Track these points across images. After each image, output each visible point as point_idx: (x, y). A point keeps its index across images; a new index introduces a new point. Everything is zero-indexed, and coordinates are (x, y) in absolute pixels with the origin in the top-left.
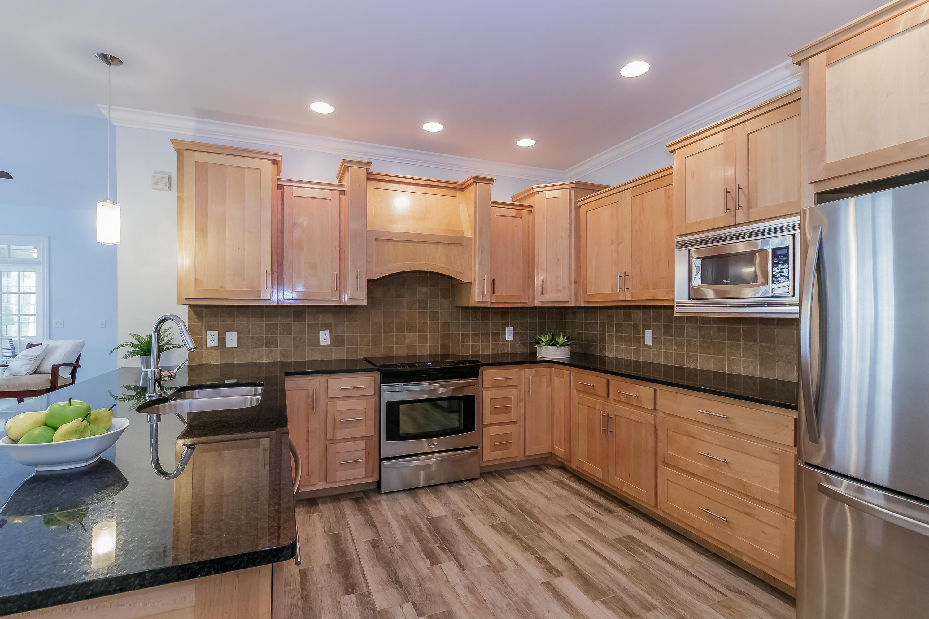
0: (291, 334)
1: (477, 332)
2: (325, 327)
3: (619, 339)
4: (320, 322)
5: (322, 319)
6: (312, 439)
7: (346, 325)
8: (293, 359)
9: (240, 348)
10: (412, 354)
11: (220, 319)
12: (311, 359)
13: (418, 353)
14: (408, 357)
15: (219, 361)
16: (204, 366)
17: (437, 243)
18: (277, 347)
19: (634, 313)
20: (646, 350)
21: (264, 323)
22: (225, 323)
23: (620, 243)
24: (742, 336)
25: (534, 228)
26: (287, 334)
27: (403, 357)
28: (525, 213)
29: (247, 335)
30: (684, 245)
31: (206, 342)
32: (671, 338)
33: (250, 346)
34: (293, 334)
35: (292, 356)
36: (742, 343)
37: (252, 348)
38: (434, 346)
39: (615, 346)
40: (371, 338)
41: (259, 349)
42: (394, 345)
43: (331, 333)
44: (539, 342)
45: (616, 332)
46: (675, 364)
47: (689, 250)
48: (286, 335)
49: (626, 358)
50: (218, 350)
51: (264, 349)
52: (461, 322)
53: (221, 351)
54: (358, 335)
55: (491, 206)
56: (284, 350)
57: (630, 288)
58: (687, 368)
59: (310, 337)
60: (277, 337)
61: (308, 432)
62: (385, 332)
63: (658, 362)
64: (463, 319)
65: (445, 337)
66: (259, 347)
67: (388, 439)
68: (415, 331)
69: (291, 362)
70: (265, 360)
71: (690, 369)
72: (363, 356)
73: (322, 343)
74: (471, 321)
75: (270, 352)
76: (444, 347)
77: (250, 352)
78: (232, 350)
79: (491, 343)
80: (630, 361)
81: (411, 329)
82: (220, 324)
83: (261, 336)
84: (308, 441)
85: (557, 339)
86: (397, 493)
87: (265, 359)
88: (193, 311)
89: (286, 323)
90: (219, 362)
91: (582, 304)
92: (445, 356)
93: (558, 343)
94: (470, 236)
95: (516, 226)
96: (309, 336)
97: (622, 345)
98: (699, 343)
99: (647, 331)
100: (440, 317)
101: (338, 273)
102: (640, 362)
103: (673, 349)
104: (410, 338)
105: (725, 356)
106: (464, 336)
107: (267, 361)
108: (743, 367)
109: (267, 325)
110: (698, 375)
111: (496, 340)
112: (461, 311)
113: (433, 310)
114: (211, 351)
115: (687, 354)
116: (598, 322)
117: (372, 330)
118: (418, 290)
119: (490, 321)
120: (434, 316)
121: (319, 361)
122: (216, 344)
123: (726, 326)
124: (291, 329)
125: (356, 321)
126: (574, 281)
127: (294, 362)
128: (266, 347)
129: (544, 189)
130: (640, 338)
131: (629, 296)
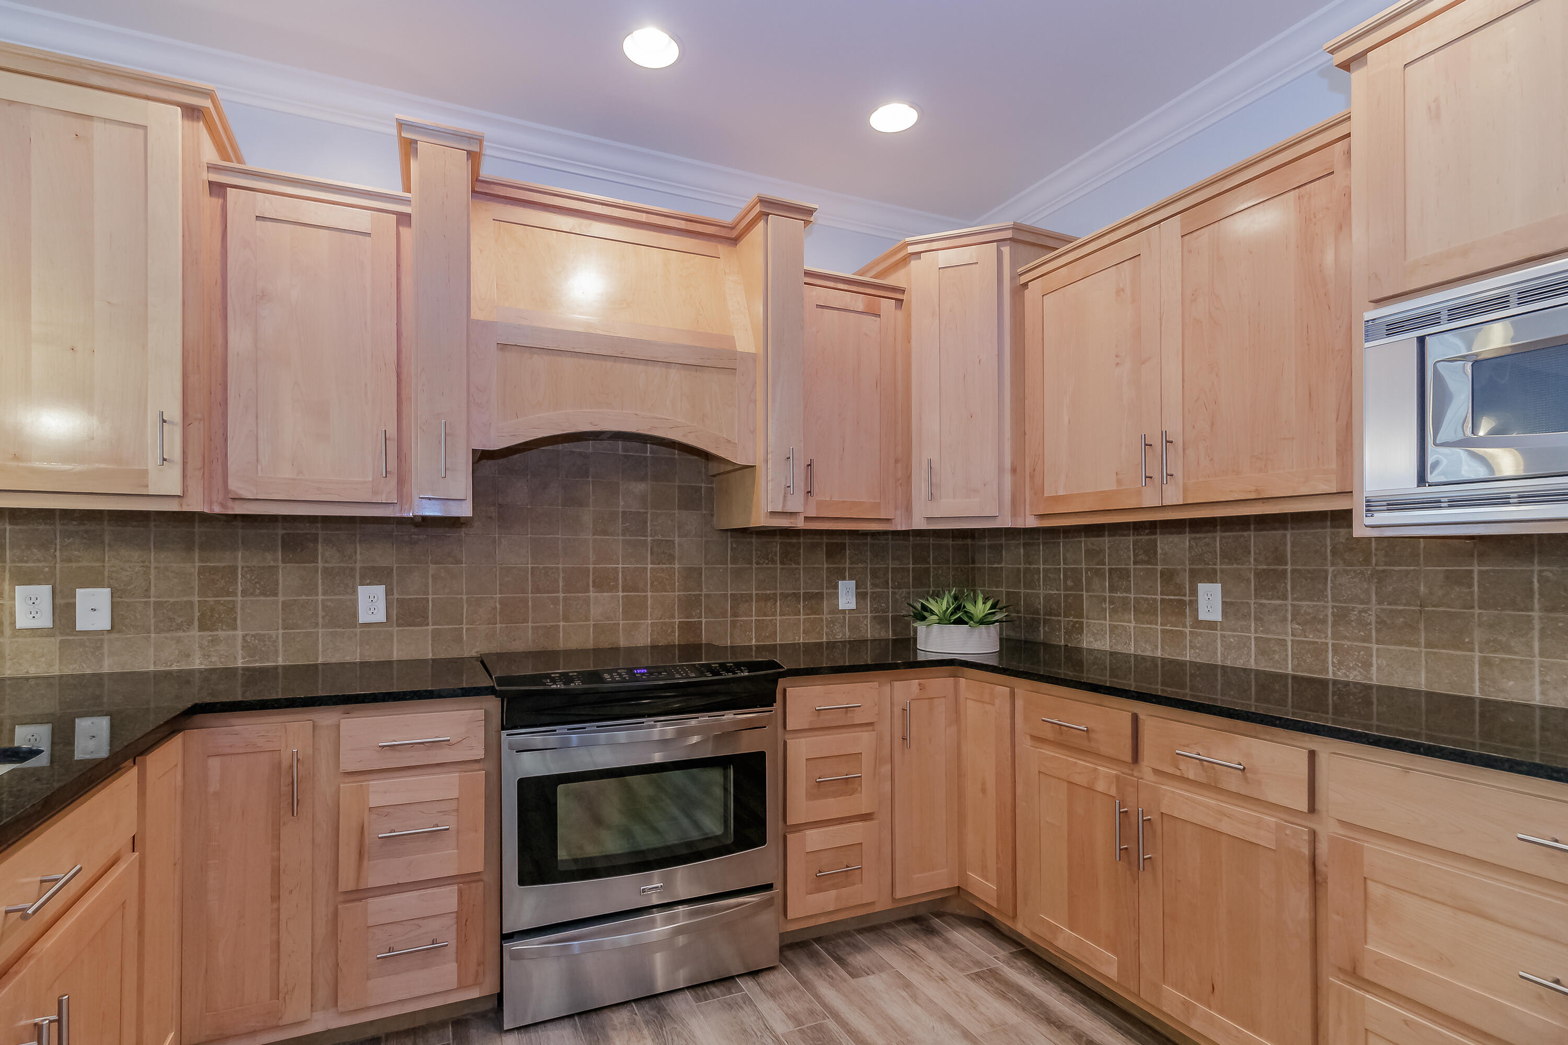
0: (276, 595)
1: (768, 592)
2: (374, 576)
3: (1121, 607)
4: (358, 565)
5: (362, 555)
6: (291, 892)
7: (430, 573)
8: (280, 659)
9: (120, 631)
10: (607, 646)
11: (58, 553)
12: (334, 660)
13: (623, 643)
14: (597, 651)
15: (57, 667)
16: (9, 682)
17: (664, 361)
18: (235, 629)
20: (1200, 635)
21: (193, 566)
22: (74, 565)
24: (1537, 596)
25: (909, 342)
26: (263, 594)
27: (584, 652)
28: (887, 306)
29: (145, 597)
30: (1395, 326)
31: (13, 614)
32: (1280, 602)
33: (152, 628)
34: (280, 594)
35: (277, 651)
36: (1536, 614)
37: (159, 631)
38: (664, 623)
39: (1108, 623)
40: (498, 606)
41: (181, 634)
42: (562, 624)
43: (388, 593)
44: (922, 615)
45: (1111, 591)
46: (1293, 670)
47: (1421, 339)
48: (262, 598)
49: (1139, 652)
50: (53, 639)
51: (195, 632)
52: (730, 566)
53: (61, 641)
54: (465, 597)
55: (805, 283)
56: (253, 636)
57: (1180, 473)
58: (1335, 682)
59: (329, 604)
60: (234, 601)
61: (276, 873)
62: (537, 590)
63: (1239, 664)
64: (734, 560)
65: (690, 604)
66: (179, 628)
67: (523, 880)
68: (614, 588)
69: (276, 668)
70: (197, 663)
71: (1347, 684)
72: (476, 650)
73: (363, 618)
74: (755, 566)
75: (214, 641)
76: (690, 628)
77: (152, 641)
78: (96, 638)
79: (802, 617)
80: (1154, 659)
81: (604, 582)
82: (58, 566)
83: (185, 599)
84: (276, 898)
85: (970, 607)
86: (549, 1026)
87: (198, 661)
89: (262, 565)
90: (55, 671)
91: (1029, 521)
92: (691, 650)
93: (971, 619)
94: (752, 349)
95: (866, 334)
96: (328, 600)
97: (1130, 622)
98: (1378, 616)
99: (1203, 588)
100: (677, 554)
101: (392, 432)
102: (1182, 664)
103: (1288, 632)
104: (603, 605)
105: (1472, 650)
106: (737, 600)
107: (203, 667)
108: (1542, 682)
110: (1375, 700)
111: (815, 610)
112: (729, 541)
113: (660, 537)
114: (29, 640)
115: (1333, 644)
116: (1062, 566)
117: (500, 585)
118: (621, 487)
119: (802, 566)
120: (664, 552)
121: (355, 663)
122: (45, 620)
124: (277, 581)
125: (458, 562)
126: (1008, 464)
127: (284, 667)
128: (202, 628)
129: (935, 245)
130: (1182, 602)
131: (1171, 495)
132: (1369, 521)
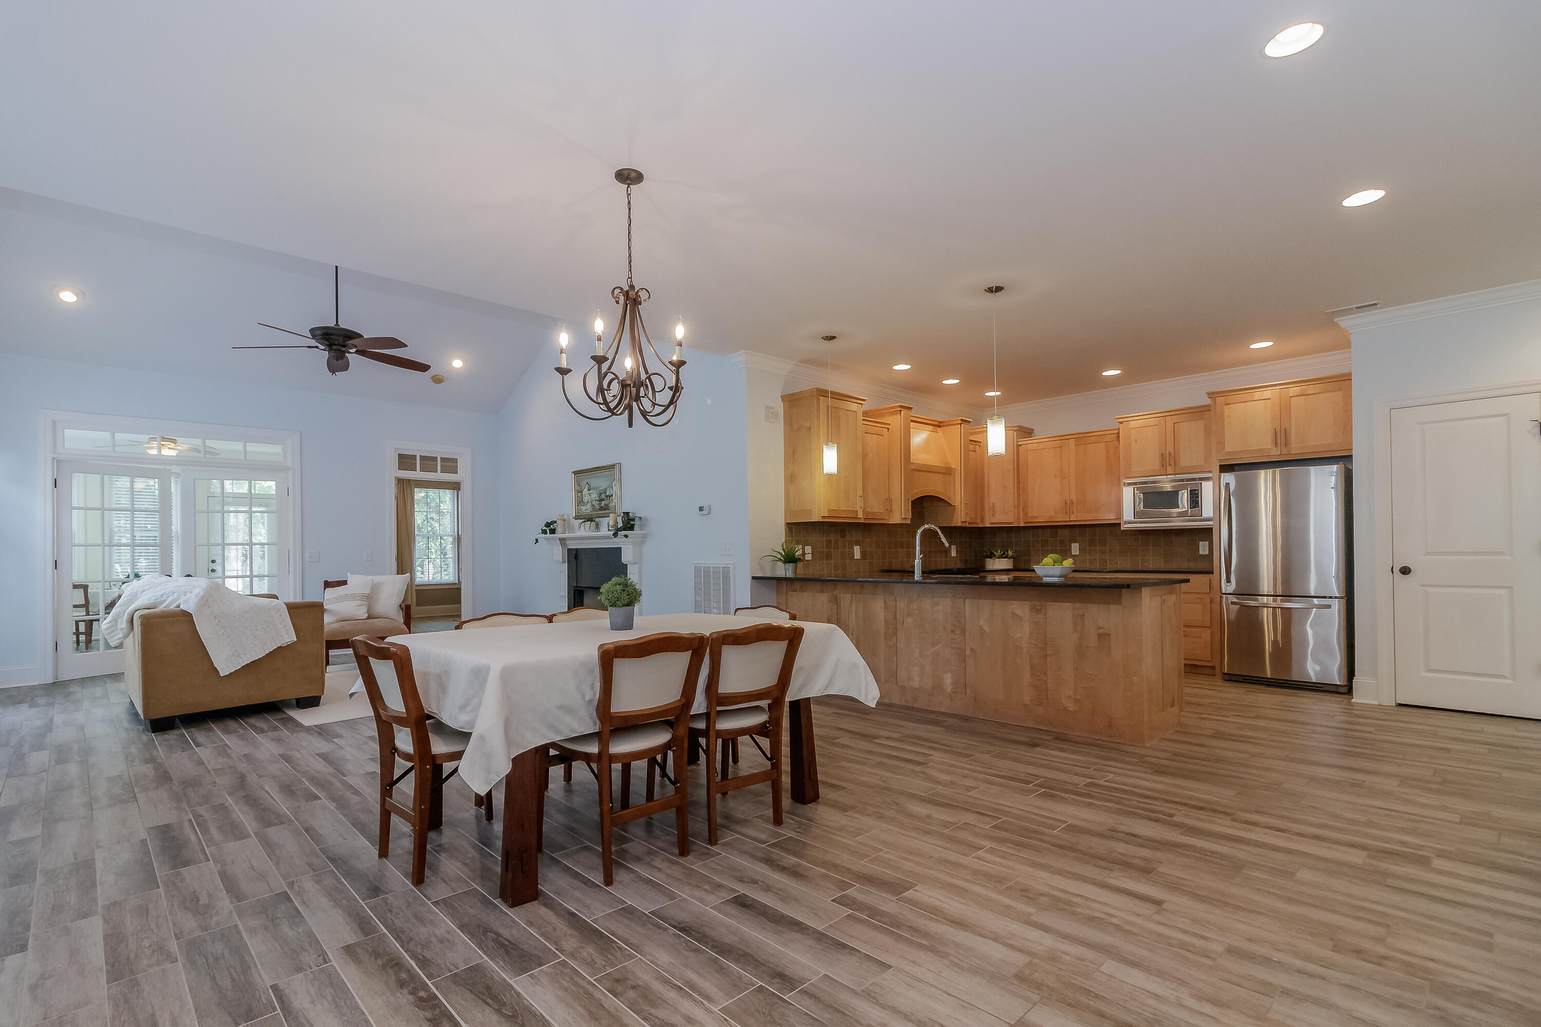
0: (839, 549)
1: (936, 550)
2: (857, 543)
4: (854, 539)
5: (856, 536)
9: (813, 559)
11: (802, 534)
12: (851, 572)
17: (938, 473)
18: (832, 559)
19: (1060, 532)
21: (827, 540)
23: (1064, 479)
28: (977, 447)
29: (816, 549)
30: (1129, 484)
32: (1096, 548)
33: (817, 558)
35: (840, 568)
36: (1151, 546)
37: (819, 560)
40: (880, 553)
42: (893, 560)
43: (860, 547)
44: (991, 556)
45: (1042, 547)
47: (1134, 488)
48: (836, 550)
56: (836, 562)
57: (1075, 511)
60: (832, 551)
62: (888, 547)
66: (822, 560)
73: (856, 557)
77: (818, 563)
78: (809, 561)
82: (803, 538)
83: (823, 550)
88: (788, 526)
89: (836, 537)
91: (1022, 525)
94: (955, 467)
96: (849, 551)
98: (1119, 550)
99: (1074, 545)
101: (888, 497)
103: (1098, 556)
115: (1109, 558)
117: (881, 546)
123: (1140, 537)
124: (839, 544)
125: (873, 538)
126: (1016, 505)
127: (841, 573)
128: (826, 560)
130: (1067, 549)
131: (1073, 518)
132: (1124, 526)
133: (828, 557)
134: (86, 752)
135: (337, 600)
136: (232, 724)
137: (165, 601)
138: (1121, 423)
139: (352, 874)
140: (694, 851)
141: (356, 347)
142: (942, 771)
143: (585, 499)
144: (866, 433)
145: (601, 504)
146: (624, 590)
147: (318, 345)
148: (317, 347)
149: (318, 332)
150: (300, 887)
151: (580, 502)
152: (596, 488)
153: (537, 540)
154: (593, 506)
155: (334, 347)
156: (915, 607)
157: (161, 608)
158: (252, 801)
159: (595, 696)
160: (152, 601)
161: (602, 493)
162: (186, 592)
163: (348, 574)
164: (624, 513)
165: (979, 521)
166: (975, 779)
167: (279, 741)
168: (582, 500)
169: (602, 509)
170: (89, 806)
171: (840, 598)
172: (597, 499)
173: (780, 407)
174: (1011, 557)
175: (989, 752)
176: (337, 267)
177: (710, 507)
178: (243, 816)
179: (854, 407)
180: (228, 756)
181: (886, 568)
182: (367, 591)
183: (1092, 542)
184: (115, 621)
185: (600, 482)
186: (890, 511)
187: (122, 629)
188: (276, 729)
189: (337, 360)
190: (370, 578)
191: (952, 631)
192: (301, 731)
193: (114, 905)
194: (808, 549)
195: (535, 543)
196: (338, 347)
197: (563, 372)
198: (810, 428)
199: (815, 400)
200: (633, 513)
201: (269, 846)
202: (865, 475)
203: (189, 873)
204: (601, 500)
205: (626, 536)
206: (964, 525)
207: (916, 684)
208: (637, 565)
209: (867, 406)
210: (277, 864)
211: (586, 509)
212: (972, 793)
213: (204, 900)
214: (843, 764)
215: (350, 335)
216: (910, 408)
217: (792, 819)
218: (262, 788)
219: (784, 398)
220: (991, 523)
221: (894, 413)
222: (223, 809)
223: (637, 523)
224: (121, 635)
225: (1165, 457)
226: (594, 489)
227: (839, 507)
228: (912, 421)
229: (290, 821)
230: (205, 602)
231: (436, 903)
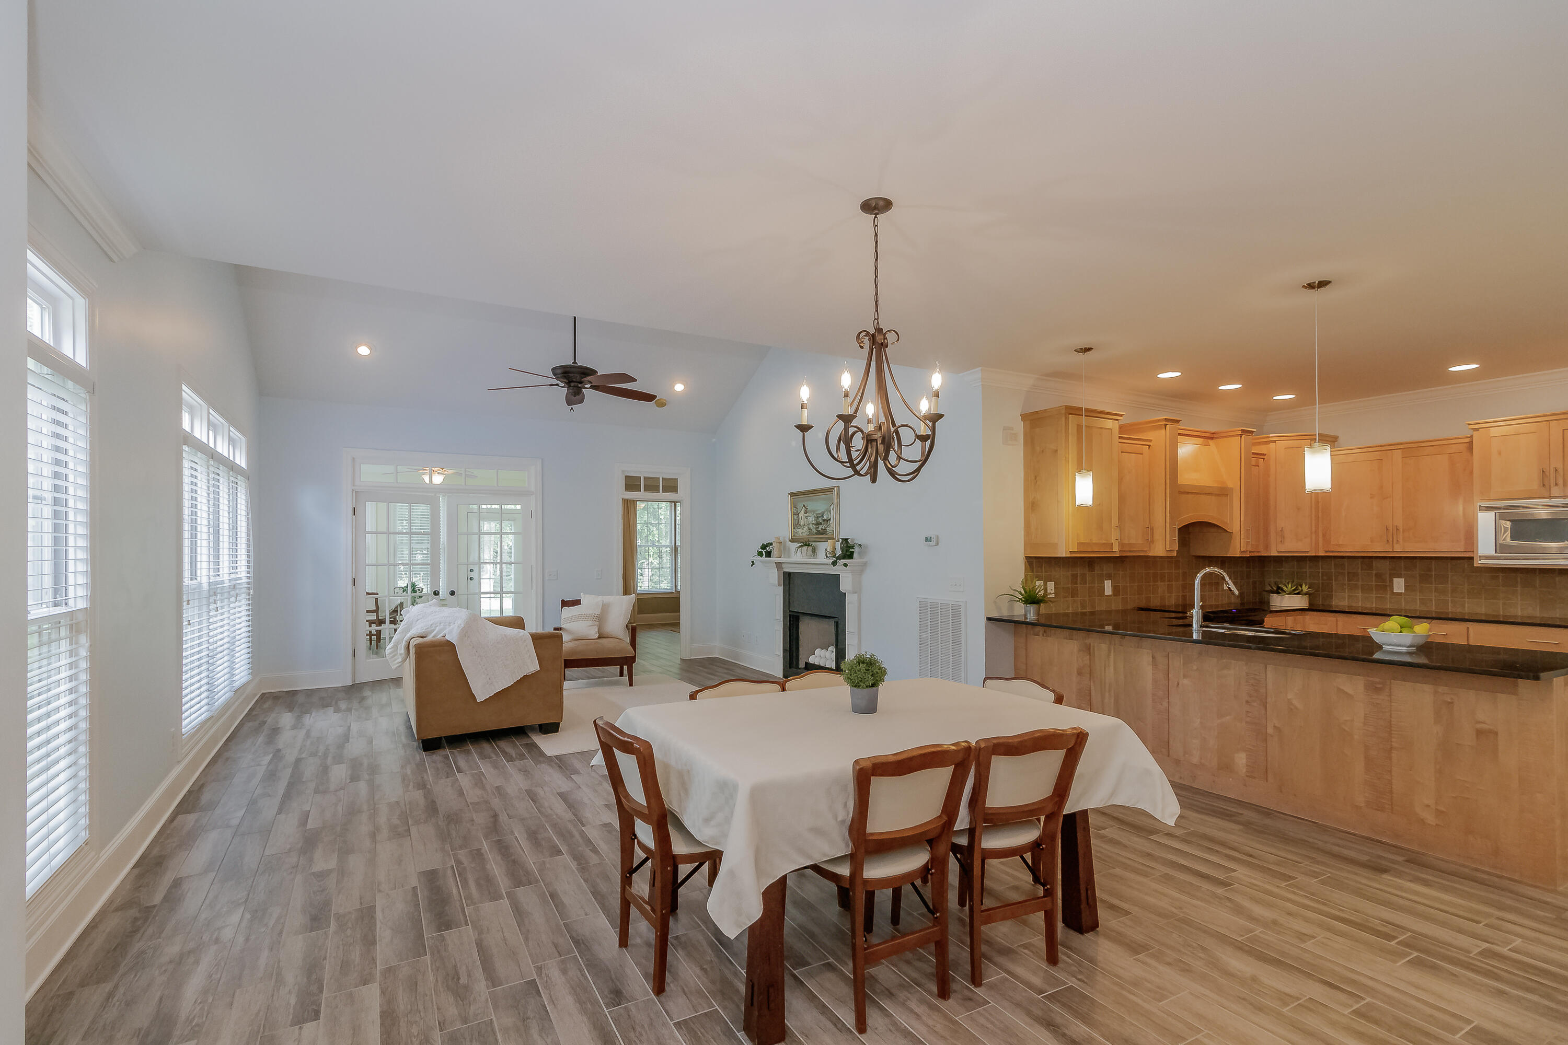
2: (1109, 577)
3: (1354, 587)
4: (1105, 573)
5: (1107, 568)
7: (1121, 576)
8: (1088, 609)
9: (1058, 598)
11: (1043, 570)
17: (1212, 494)
18: (1078, 598)
19: (1375, 563)
20: (1395, 598)
21: (1069, 574)
22: (1048, 574)
23: (1385, 499)
25: (1269, 477)
26: (1084, 584)
28: (1261, 461)
29: (1060, 585)
30: (1488, 509)
32: (1431, 585)
35: (1087, 606)
36: (1519, 589)
37: (1063, 598)
40: (1136, 587)
41: (1066, 600)
42: (1152, 595)
43: (1112, 582)
44: (1279, 591)
45: (1348, 581)
47: (1496, 513)
51: (1070, 599)
54: (1128, 584)
56: (1083, 599)
57: (1400, 541)
59: (1099, 588)
60: (1078, 586)
62: (1146, 581)
65: (1184, 586)
66: (1067, 598)
68: (1165, 581)
70: (1071, 610)
72: (1132, 605)
73: (1106, 593)
75: (1074, 602)
76: (1185, 596)
77: (1062, 602)
78: (1052, 599)
81: (1162, 578)
82: (1044, 574)
83: (1068, 585)
88: (1028, 562)
89: (1083, 574)
91: (1321, 554)
94: (1232, 486)
96: (1098, 586)
99: (1396, 580)
101: (1148, 525)
104: (1162, 587)
108: (1521, 609)
109: (1072, 575)
111: (1217, 590)
116: (1320, 570)
117: (1136, 579)
123: (1501, 574)
124: (1087, 582)
125: (1127, 570)
126: (1314, 529)
127: (1089, 612)
128: (1072, 597)
129: (1282, 438)
130: (1386, 586)
131: (1397, 548)
132: (1480, 562)
133: (1074, 594)
134: (374, 769)
135: (572, 619)
136: (486, 747)
137: (434, 630)
138: (1477, 430)
139: (594, 965)
140: (955, 991)
141: (591, 382)
142: (1257, 901)
143: (802, 523)
144: (1122, 452)
145: (818, 528)
146: (868, 670)
147: (559, 382)
148: (557, 385)
149: (559, 371)
150: (547, 976)
151: (796, 525)
152: (813, 511)
153: (753, 562)
154: (810, 529)
155: (572, 384)
156: (1195, 667)
157: (430, 638)
158: (504, 849)
159: (848, 815)
160: (423, 630)
161: (820, 517)
162: (450, 623)
163: (582, 593)
164: (842, 539)
165: (1261, 548)
166: (1306, 920)
167: (525, 772)
168: (798, 522)
169: (819, 533)
170: (373, 836)
171: (1094, 647)
172: (813, 522)
173: (1019, 427)
174: (1306, 594)
175: (1315, 875)
176: (575, 318)
177: (938, 538)
178: (496, 868)
179: (1110, 424)
180: (483, 788)
181: (1143, 604)
182: (598, 612)
183: (1425, 578)
184: (396, 647)
185: (818, 506)
186: (1151, 541)
187: (401, 654)
188: (522, 757)
189: (575, 396)
190: (600, 598)
191: (1247, 702)
192: (544, 762)
193: (390, 971)
194: (1051, 586)
195: (752, 566)
196: (576, 384)
197: (804, 429)
198: (1056, 451)
199: (1063, 419)
200: (852, 540)
201: (519, 912)
202: (1122, 499)
203: (451, 936)
204: (818, 524)
205: (846, 565)
206: (1244, 555)
207: (1195, 760)
208: (856, 594)
209: (1123, 420)
210: (526, 939)
211: (803, 532)
212: (1308, 945)
213: (463, 980)
214: (1118, 871)
215: (587, 372)
216: (1178, 421)
217: (1069, 957)
218: (512, 832)
219: (1024, 417)
220: (1279, 552)
221: (1159, 427)
222: (478, 855)
223: (856, 550)
224: (400, 660)
225: (1548, 474)
226: (810, 512)
227: (1091, 540)
228: (1180, 434)
229: (537, 881)
230: (465, 632)
231: (678, 1025)
